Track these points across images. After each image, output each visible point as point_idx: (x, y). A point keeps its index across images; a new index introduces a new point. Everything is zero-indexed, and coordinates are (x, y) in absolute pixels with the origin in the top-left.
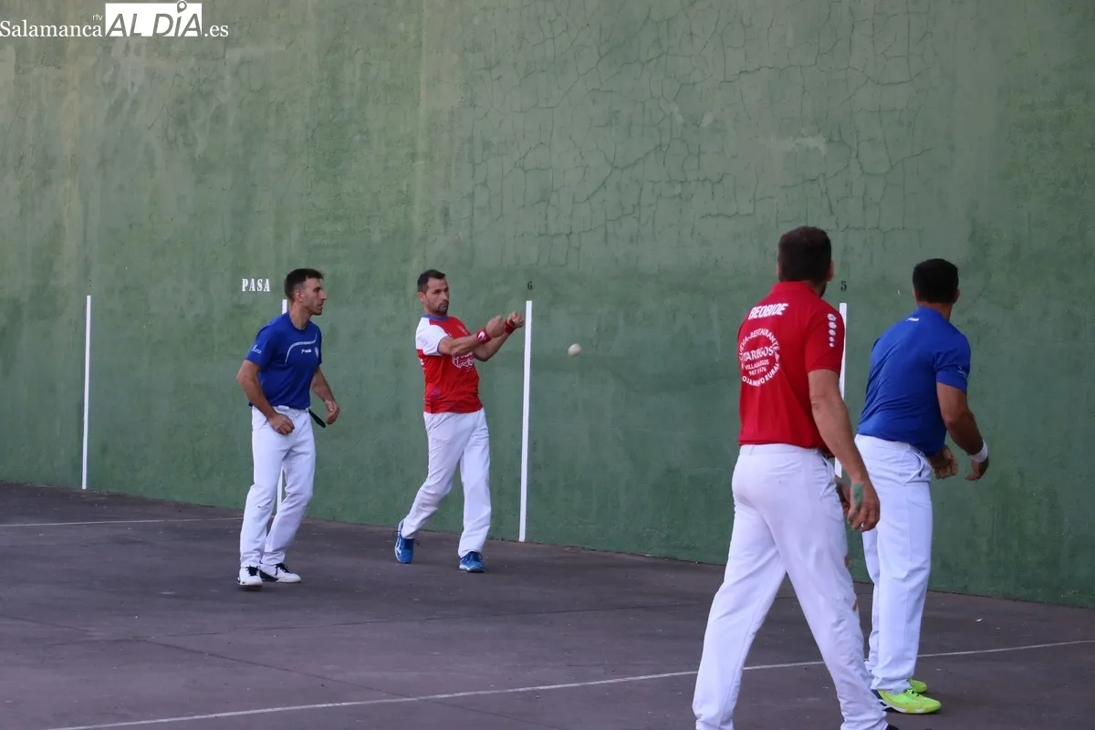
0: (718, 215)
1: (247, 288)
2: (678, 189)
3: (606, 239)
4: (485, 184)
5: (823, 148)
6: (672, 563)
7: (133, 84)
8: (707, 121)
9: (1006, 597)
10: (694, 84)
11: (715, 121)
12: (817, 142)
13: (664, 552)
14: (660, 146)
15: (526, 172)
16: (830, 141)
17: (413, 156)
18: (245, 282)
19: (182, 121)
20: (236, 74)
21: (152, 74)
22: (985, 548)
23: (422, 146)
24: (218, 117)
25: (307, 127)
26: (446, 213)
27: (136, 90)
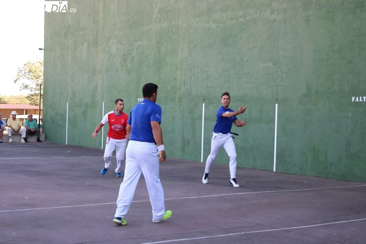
0: (247, 82)
1: (139, 100)
2: (238, 76)
3: (221, 89)
4: (194, 75)
5: (272, 66)
7: (113, 51)
8: (245, 60)
9: (315, 176)
10: (242, 50)
11: (247, 59)
14: (234, 65)
15: (203, 72)
16: (274, 64)
17: (177, 69)
18: (139, 99)
19: (124, 60)
20: (137, 49)
21: (118, 49)
23: (179, 66)
24: (133, 59)
25: (153, 62)
26: (185, 82)
27: (114, 53)
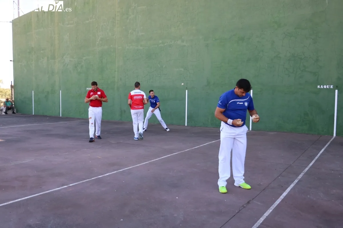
0: (166, 79)
2: (159, 75)
4: (127, 75)
7: (67, 62)
8: (164, 66)
10: (162, 62)
12: (182, 69)
14: (156, 70)
15: (134, 73)
16: (184, 69)
18: (87, 88)
20: (85, 61)
22: (210, 121)
23: (116, 70)
25: (97, 68)
26: (121, 79)
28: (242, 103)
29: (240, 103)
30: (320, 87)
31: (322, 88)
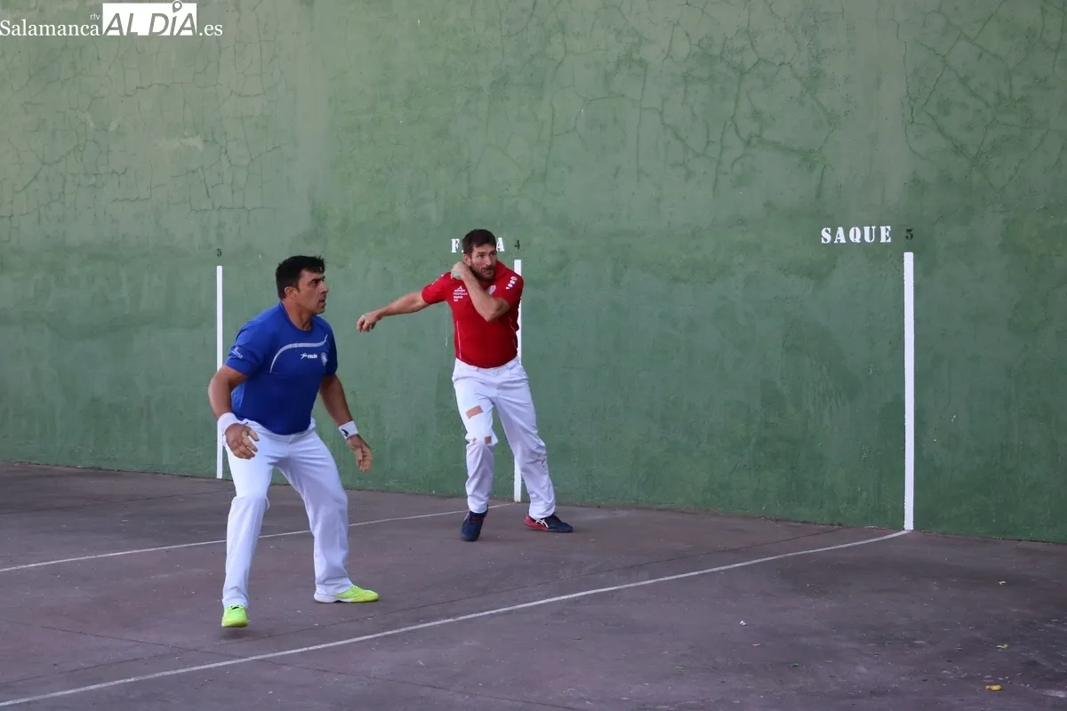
0: (123, 200)
2: (93, 180)
3: (39, 220)
5: (201, 147)
6: (98, 472)
10: (103, 97)
11: (119, 126)
13: (92, 464)
14: (78, 146)
16: (205, 141)
28: (315, 356)
29: (310, 356)
30: (833, 238)
31: (843, 241)
